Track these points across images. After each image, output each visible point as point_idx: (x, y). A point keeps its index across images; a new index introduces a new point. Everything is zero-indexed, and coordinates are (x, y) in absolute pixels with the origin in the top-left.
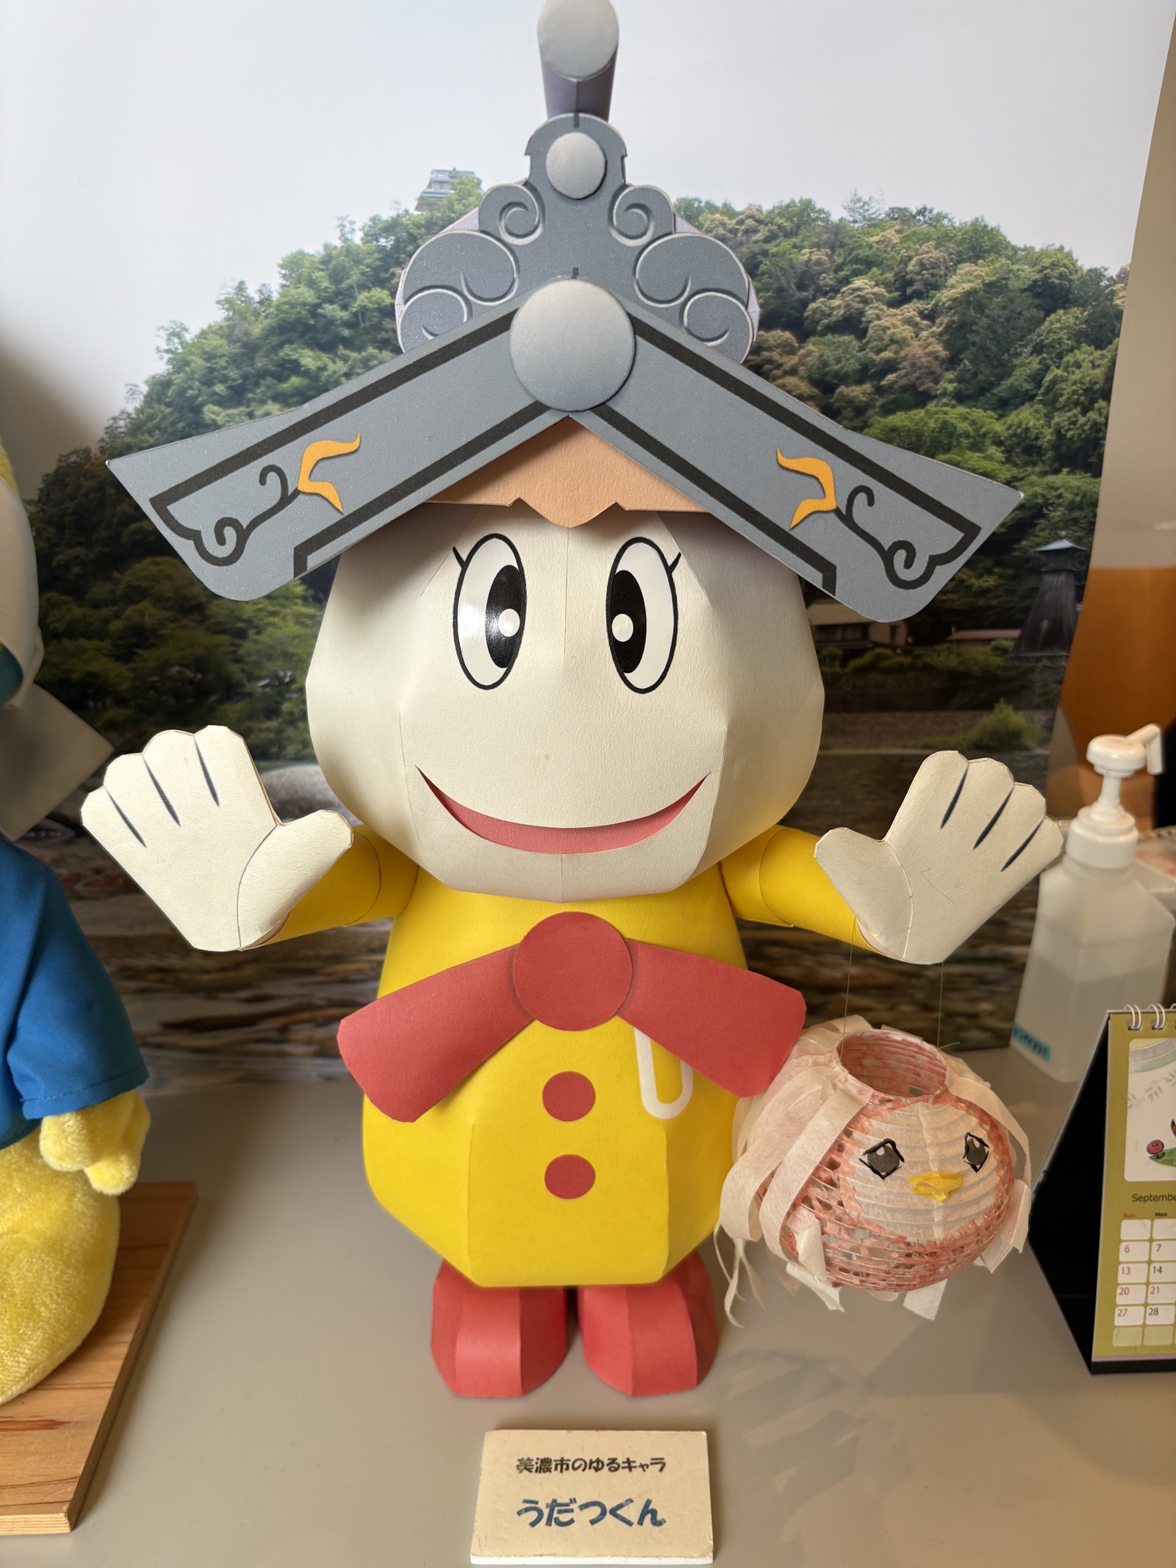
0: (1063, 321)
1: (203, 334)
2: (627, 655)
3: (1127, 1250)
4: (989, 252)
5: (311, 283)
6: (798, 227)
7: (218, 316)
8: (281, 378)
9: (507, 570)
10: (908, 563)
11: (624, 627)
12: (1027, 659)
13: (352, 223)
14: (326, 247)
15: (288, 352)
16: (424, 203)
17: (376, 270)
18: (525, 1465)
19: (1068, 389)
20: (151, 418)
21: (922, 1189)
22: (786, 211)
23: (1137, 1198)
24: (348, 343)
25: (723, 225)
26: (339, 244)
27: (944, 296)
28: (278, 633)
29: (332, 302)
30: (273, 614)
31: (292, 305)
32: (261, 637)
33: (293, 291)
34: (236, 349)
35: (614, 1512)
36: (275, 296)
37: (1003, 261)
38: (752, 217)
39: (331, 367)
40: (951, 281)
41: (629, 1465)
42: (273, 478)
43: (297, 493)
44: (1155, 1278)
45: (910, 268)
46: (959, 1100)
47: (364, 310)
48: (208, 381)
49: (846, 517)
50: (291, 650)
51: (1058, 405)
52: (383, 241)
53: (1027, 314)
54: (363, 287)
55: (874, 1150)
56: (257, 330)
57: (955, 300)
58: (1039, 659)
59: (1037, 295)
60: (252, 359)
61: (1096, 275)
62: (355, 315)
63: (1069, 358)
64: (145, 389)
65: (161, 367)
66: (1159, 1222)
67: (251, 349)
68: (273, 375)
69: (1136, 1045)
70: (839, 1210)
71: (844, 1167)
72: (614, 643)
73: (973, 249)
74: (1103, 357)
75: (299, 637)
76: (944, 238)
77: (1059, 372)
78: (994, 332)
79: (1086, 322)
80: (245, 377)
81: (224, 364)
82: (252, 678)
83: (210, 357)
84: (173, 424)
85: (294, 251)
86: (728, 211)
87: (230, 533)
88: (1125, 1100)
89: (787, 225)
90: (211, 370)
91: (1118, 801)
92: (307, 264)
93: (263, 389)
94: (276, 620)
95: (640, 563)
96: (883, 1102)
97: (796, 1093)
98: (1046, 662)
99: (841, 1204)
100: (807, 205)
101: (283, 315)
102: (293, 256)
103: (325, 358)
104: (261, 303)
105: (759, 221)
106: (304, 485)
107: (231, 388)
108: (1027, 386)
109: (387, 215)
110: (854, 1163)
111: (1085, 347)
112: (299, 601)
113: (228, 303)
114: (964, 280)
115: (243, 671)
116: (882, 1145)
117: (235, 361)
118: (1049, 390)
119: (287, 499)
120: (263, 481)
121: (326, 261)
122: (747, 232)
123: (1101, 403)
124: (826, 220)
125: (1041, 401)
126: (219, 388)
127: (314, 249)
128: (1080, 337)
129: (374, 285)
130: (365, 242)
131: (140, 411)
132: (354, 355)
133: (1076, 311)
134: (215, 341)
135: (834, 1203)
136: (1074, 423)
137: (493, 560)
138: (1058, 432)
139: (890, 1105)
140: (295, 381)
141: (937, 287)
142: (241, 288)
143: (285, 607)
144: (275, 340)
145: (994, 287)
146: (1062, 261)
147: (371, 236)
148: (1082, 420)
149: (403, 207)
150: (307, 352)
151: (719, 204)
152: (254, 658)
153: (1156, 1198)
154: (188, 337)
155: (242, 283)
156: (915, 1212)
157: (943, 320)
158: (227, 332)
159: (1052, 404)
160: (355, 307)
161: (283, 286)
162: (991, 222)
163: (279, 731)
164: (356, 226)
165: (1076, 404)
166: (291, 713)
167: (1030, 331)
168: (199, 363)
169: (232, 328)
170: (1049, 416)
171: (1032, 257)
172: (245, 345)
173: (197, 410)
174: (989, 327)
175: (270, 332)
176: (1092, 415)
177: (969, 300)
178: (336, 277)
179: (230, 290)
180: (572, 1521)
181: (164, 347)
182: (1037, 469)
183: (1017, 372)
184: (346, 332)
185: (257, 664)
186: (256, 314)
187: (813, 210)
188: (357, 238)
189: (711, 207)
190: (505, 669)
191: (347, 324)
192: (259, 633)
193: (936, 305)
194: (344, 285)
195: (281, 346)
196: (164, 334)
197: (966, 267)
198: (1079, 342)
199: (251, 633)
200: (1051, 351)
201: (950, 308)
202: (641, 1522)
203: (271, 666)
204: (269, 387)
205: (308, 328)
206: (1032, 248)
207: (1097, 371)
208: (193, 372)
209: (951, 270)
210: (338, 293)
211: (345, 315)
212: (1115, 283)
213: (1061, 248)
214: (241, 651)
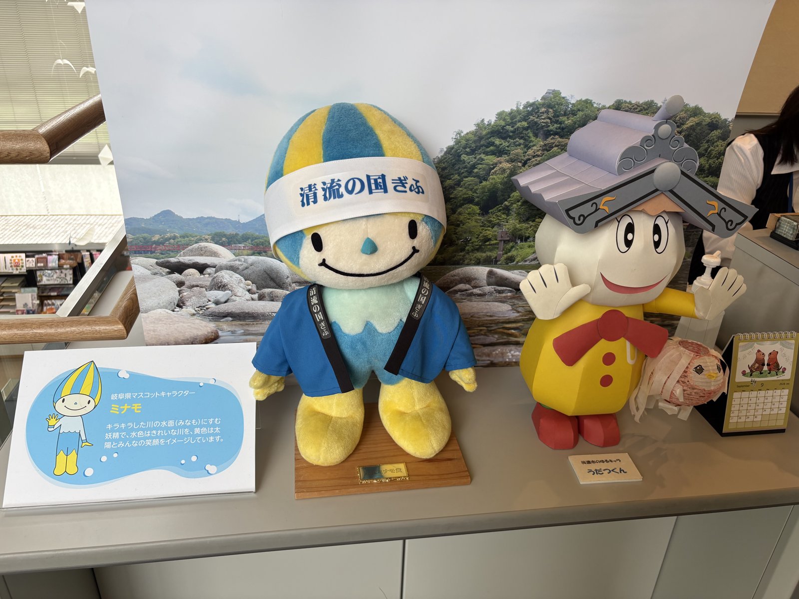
0: (716, 133)
1: (467, 134)
2: (657, 244)
3: (734, 401)
4: (698, 114)
5: (504, 120)
6: (649, 107)
7: (473, 128)
8: (488, 147)
9: (630, 223)
10: (731, 225)
11: (656, 237)
12: (690, 232)
13: (521, 103)
14: (511, 110)
15: (492, 139)
16: (543, 98)
17: (525, 116)
18: (583, 462)
19: (714, 153)
20: (445, 158)
21: (709, 377)
22: (646, 103)
23: (738, 387)
24: (511, 137)
25: (628, 107)
26: (515, 109)
27: (685, 127)
28: (469, 225)
29: (509, 125)
30: (469, 219)
31: (497, 126)
32: (464, 226)
33: (498, 122)
34: (476, 138)
35: (613, 471)
36: (493, 123)
37: (702, 117)
38: (636, 105)
39: (504, 144)
40: (687, 122)
41: (611, 461)
42: (594, 205)
43: (599, 209)
44: (741, 408)
45: (677, 119)
46: (713, 356)
47: (518, 127)
48: (465, 148)
49: (719, 215)
50: (472, 230)
51: (711, 157)
52: (529, 109)
53: (706, 132)
54: (520, 121)
55: (696, 367)
56: (484, 133)
57: (687, 128)
58: (693, 232)
59: (709, 126)
60: (480, 141)
61: (726, 120)
62: (515, 129)
63: (716, 144)
64: (445, 150)
65: (451, 143)
66: (743, 393)
67: (481, 138)
68: (485, 146)
69: (741, 344)
70: (688, 383)
71: (688, 372)
72: (654, 241)
73: (694, 113)
74: (724, 143)
75: (475, 226)
76: (687, 111)
77: (712, 148)
78: (697, 137)
79: (721, 134)
80: (476, 147)
81: (471, 142)
82: (459, 239)
83: (467, 140)
84: (451, 160)
85: (502, 110)
86: (630, 103)
87: (582, 218)
88: (737, 359)
89: (646, 107)
90: (467, 144)
91: (710, 275)
92: (504, 114)
93: (481, 150)
94: (469, 221)
95: (661, 222)
96: (697, 356)
97: (672, 355)
98: (695, 233)
99: (688, 381)
100: (652, 101)
101: (493, 129)
102: (501, 112)
103: (503, 141)
104: (488, 125)
105: (638, 106)
106: (601, 207)
107: (471, 150)
108: (703, 152)
109: (531, 101)
110: (692, 371)
111: (720, 141)
112: (477, 215)
113: (478, 125)
114: (691, 122)
115: (456, 237)
116: (698, 366)
117: (475, 142)
118: (709, 153)
119: (597, 210)
120: (592, 206)
121: (510, 114)
122: (634, 109)
123: (722, 157)
124: (657, 106)
125: (706, 156)
126: (468, 150)
127: (508, 110)
128: (719, 138)
129: (523, 121)
130: (523, 108)
131: (442, 157)
132: (512, 141)
133: (719, 131)
134: (470, 136)
135: (686, 381)
136: (714, 163)
137: (626, 221)
138: (710, 165)
139: (698, 357)
140: (492, 148)
141: (683, 124)
142: (483, 120)
143: (473, 217)
144: (489, 136)
145: (698, 124)
146: (717, 116)
147: (525, 107)
148: (717, 161)
149: (537, 99)
150: (498, 139)
151: (628, 101)
152: (460, 233)
153: (743, 386)
154: (462, 135)
155: (483, 119)
156: (707, 382)
157: (683, 133)
158: (474, 133)
159: (709, 157)
160: (516, 127)
161: (496, 120)
162: (700, 106)
163: (464, 256)
164: (521, 104)
165: (716, 157)
166: (468, 250)
167: (706, 137)
168: (464, 142)
169: (476, 132)
170: (708, 161)
171: (709, 115)
172: (479, 137)
173: (460, 156)
174: (695, 136)
175: (488, 133)
176: (719, 160)
177: (692, 128)
178: (512, 119)
179: (479, 121)
180: (603, 473)
181: (454, 137)
182: (702, 176)
183: (701, 148)
184: (511, 134)
185: (461, 235)
186: (485, 128)
187: (653, 103)
188: (521, 108)
189: (625, 102)
190: (628, 248)
191: (512, 132)
192: (463, 225)
193: (682, 129)
194: (514, 120)
195: (490, 137)
196: (455, 133)
197: (692, 119)
198: (719, 139)
199: (461, 225)
200: (711, 142)
201: (686, 130)
202: (621, 472)
203: (465, 235)
204: (483, 150)
205: (501, 132)
206: (710, 113)
207: (722, 147)
208: (461, 145)
209: (688, 119)
210: (512, 123)
211: (512, 129)
212: (730, 122)
213: (717, 113)
214: (457, 231)
